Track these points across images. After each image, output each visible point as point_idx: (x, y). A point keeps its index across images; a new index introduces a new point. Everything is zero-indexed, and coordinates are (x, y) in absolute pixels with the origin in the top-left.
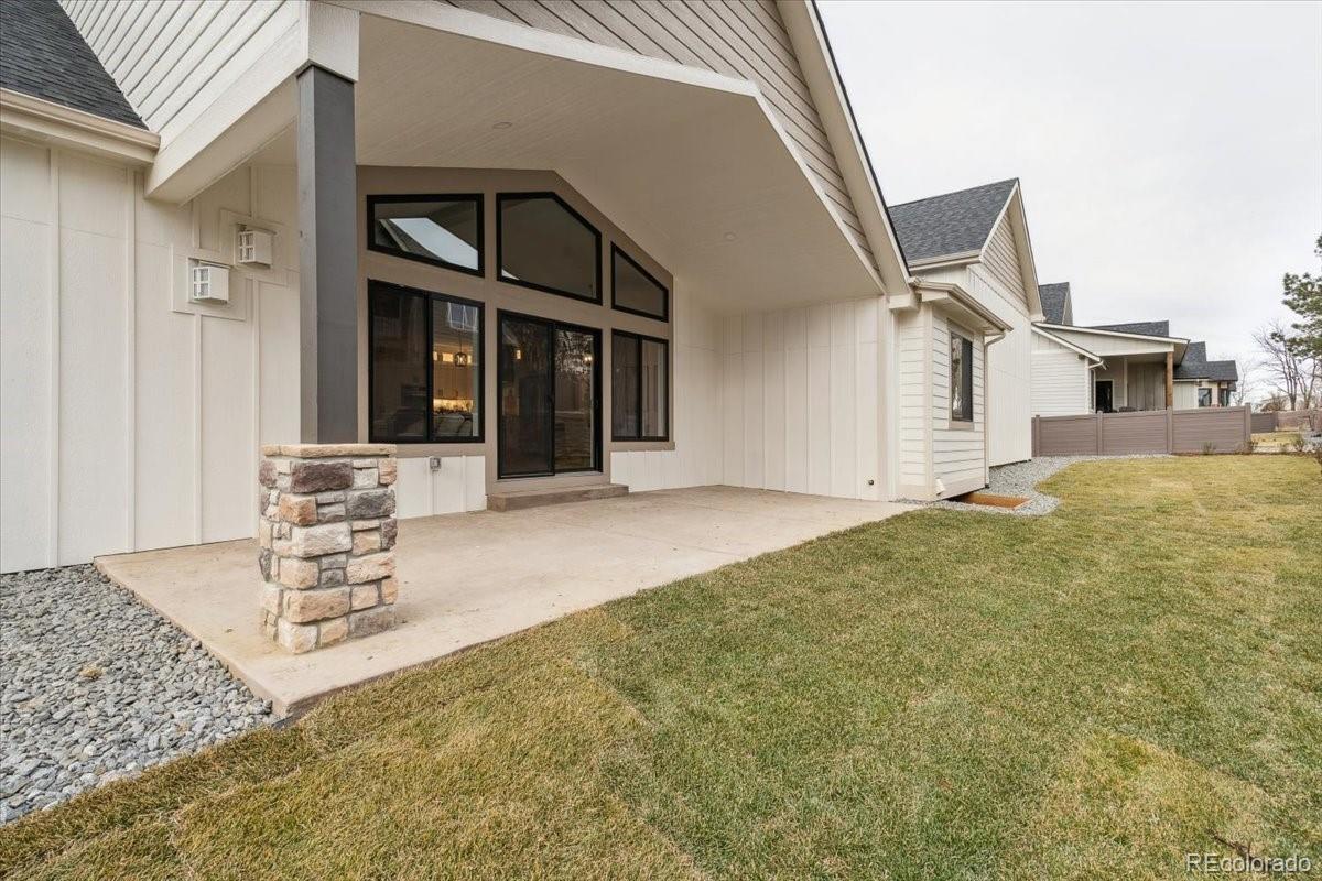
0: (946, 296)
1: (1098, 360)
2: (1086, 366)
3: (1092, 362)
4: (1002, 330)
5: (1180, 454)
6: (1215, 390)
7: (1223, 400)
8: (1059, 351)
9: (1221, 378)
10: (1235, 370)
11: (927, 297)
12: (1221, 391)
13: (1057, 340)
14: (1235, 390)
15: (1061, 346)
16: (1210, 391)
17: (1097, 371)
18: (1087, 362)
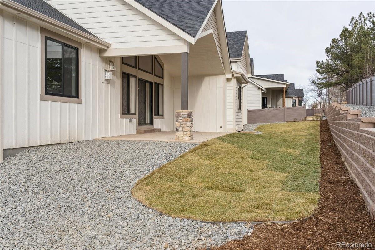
0: (240, 75)
1: (264, 89)
2: (260, 92)
3: (262, 90)
4: (247, 83)
5: (288, 122)
6: (297, 99)
7: (300, 104)
8: (253, 86)
9: (299, 96)
10: (303, 92)
11: (235, 75)
12: (299, 101)
13: (251, 81)
14: (303, 100)
15: (253, 84)
16: (295, 100)
17: (263, 93)
18: (260, 90)
